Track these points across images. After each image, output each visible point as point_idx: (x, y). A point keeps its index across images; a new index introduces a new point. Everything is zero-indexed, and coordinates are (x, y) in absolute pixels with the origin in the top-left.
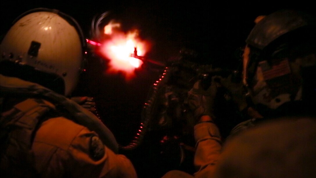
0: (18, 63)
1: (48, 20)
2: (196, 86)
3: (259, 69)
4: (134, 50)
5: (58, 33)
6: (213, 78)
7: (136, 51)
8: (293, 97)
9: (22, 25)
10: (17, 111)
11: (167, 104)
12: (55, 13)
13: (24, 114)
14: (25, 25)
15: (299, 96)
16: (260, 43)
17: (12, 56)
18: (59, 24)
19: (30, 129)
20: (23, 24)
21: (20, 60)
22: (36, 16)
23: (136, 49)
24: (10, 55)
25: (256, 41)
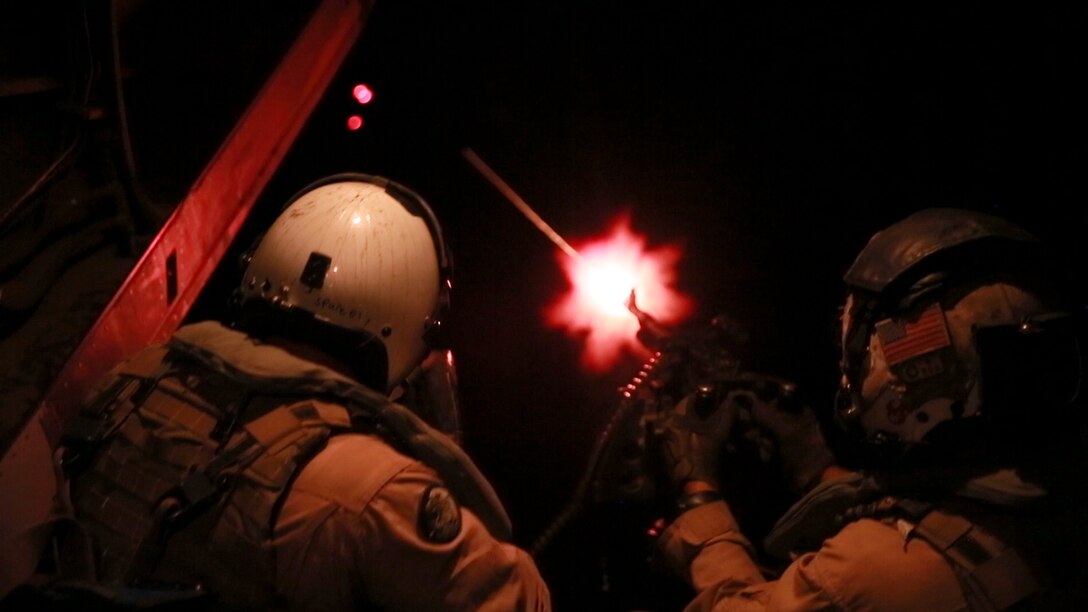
0: (279, 301)
1: (356, 202)
2: (682, 408)
3: (875, 340)
4: (629, 293)
5: (375, 234)
6: (732, 394)
7: (633, 296)
8: (957, 408)
9: (295, 215)
10: (251, 440)
11: (641, 442)
12: (379, 184)
13: (264, 449)
14: (303, 214)
15: (972, 406)
16: (876, 279)
17: (267, 287)
18: (381, 211)
19: (274, 490)
20: (299, 212)
21: (284, 295)
22: (330, 194)
23: (633, 292)
24: (263, 284)
25: (867, 274)
